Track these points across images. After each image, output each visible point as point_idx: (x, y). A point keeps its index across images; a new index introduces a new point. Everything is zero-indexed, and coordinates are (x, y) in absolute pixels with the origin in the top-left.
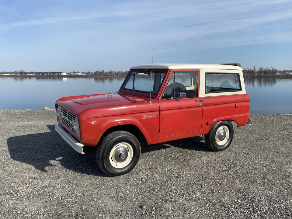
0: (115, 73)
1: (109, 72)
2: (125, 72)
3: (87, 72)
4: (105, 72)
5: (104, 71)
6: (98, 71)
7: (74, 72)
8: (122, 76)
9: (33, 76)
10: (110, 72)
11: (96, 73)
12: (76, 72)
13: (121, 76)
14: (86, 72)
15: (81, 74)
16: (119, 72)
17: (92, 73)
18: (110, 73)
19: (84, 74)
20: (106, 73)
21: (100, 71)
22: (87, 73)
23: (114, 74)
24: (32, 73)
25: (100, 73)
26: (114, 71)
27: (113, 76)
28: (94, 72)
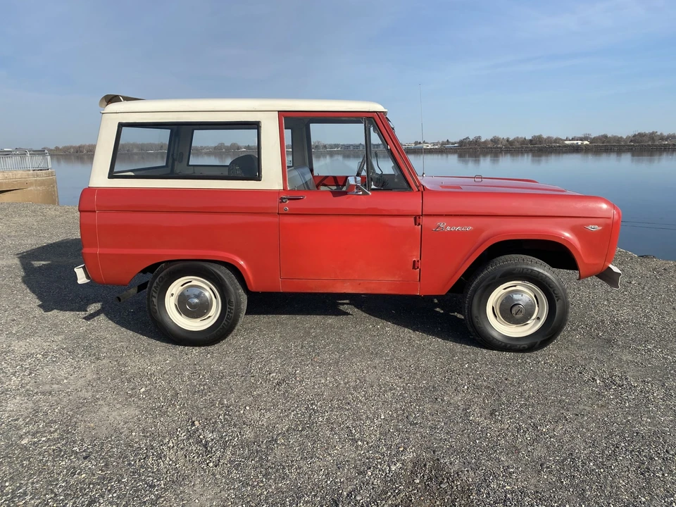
0: (508, 141)
1: (491, 140)
2: (530, 138)
3: (443, 142)
4: (483, 140)
5: (479, 137)
6: (468, 138)
7: (416, 143)
8: (522, 148)
9: (338, 153)
10: (495, 139)
11: (462, 143)
12: (420, 143)
13: (519, 148)
14: (441, 141)
15: (430, 147)
16: (516, 140)
17: (455, 143)
18: (495, 141)
19: (437, 147)
20: (485, 142)
21: (472, 138)
22: (443, 144)
23: (504, 143)
24: (337, 146)
25: (470, 143)
26: (505, 138)
27: (501, 148)
28: (458, 140)
